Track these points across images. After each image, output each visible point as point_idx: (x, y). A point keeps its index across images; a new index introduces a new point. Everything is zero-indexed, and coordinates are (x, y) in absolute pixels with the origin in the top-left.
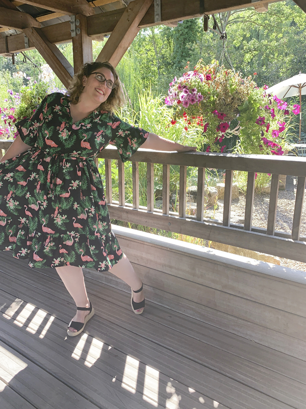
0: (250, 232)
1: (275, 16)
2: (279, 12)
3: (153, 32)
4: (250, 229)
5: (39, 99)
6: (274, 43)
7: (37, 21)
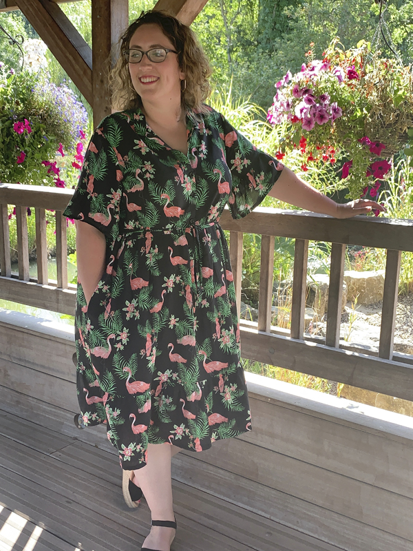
5: (17, 103)
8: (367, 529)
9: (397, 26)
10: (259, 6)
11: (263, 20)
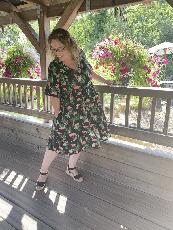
0: (140, 130)
1: (151, 9)
2: (153, 7)
3: (82, 17)
4: (140, 129)
5: (18, 53)
6: (150, 25)
7: (17, 8)
11: (95, 28)
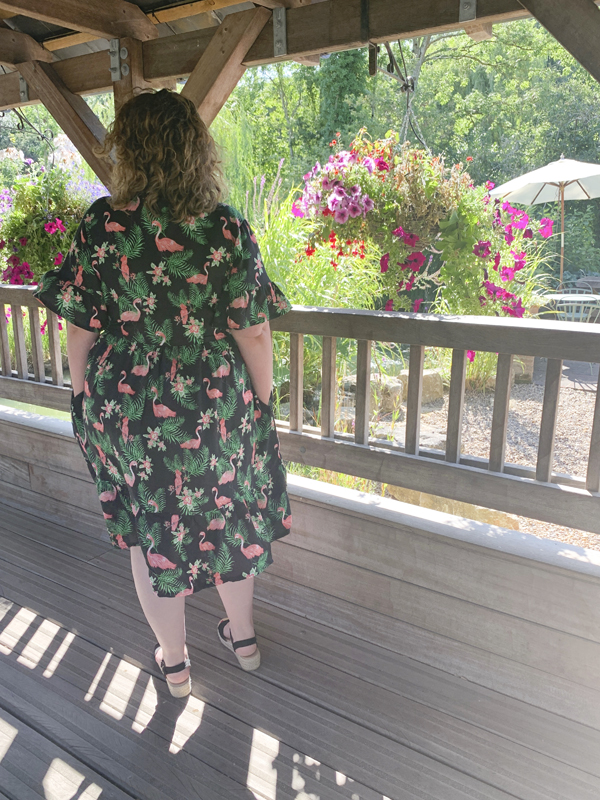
1: (514, 47)
2: (523, 39)
3: (280, 74)
4: (458, 460)
5: (50, 203)
6: (514, 100)
8: (398, 624)
9: (463, 116)
10: (321, 97)
11: (325, 111)
